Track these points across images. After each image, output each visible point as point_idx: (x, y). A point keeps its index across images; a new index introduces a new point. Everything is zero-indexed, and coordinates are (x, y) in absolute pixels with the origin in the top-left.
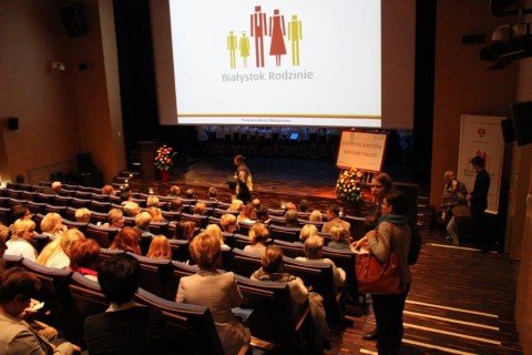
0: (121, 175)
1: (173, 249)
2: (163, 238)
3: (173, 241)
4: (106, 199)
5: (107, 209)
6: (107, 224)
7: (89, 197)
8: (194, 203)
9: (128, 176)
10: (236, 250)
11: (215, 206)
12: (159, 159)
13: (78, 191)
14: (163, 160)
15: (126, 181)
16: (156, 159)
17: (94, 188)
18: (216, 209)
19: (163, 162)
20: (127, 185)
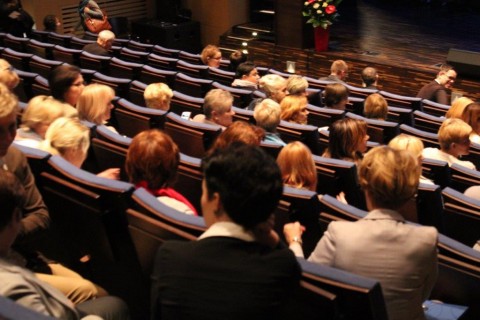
0: (236, 31)
3: (325, 159)
5: (203, 90)
6: (201, 117)
7: (173, 66)
9: (248, 34)
10: (449, 191)
11: (416, 105)
12: (311, 5)
13: (153, 55)
14: (321, 8)
15: (245, 44)
16: (307, 3)
17: (182, 52)
18: (417, 112)
19: (319, 12)
20: (245, 52)
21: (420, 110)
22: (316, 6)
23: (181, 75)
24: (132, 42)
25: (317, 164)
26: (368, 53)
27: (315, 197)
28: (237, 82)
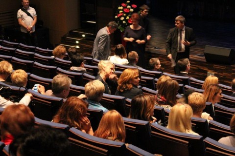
0: (72, 34)
1: (128, 130)
2: (115, 113)
3: (128, 119)
4: (51, 62)
5: (52, 73)
6: (50, 92)
7: (31, 57)
8: (158, 76)
9: (80, 36)
10: (208, 140)
11: (185, 82)
12: (119, 18)
13: (18, 50)
14: (125, 20)
15: (77, 42)
16: (116, 17)
17: (37, 48)
18: (186, 86)
19: (124, 22)
20: (78, 47)
21: (188, 85)
22: (122, 18)
23: (36, 63)
24: (4, 41)
25: (125, 123)
26: (155, 48)
27: (124, 146)
28: (73, 68)
